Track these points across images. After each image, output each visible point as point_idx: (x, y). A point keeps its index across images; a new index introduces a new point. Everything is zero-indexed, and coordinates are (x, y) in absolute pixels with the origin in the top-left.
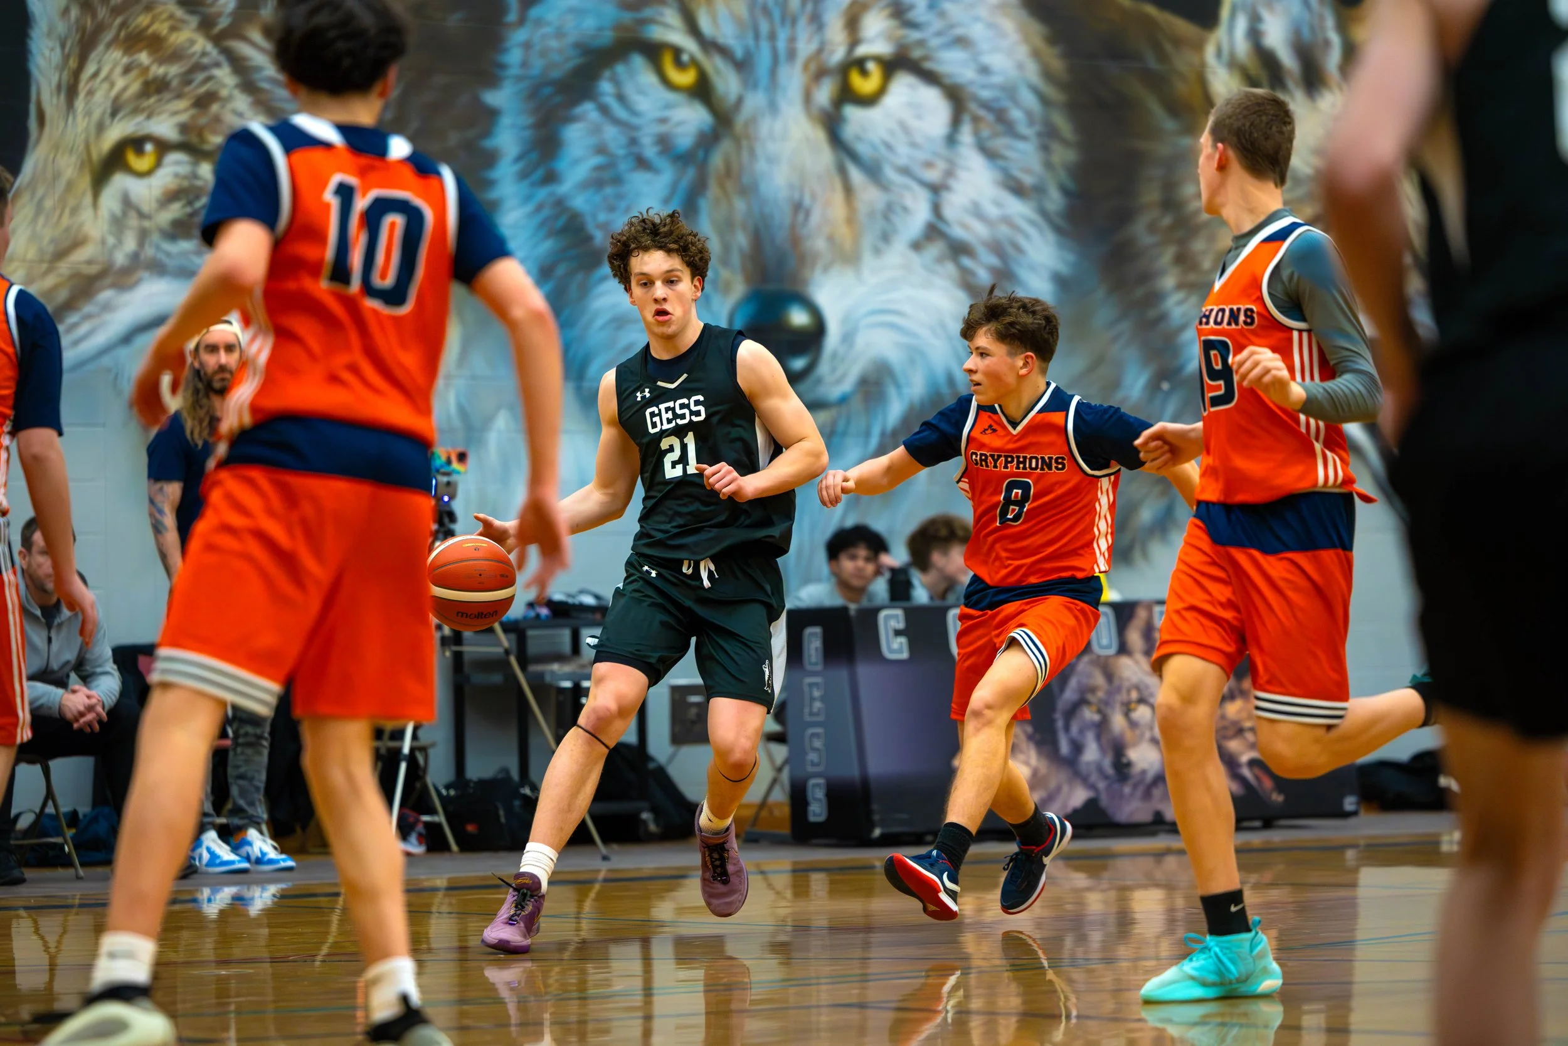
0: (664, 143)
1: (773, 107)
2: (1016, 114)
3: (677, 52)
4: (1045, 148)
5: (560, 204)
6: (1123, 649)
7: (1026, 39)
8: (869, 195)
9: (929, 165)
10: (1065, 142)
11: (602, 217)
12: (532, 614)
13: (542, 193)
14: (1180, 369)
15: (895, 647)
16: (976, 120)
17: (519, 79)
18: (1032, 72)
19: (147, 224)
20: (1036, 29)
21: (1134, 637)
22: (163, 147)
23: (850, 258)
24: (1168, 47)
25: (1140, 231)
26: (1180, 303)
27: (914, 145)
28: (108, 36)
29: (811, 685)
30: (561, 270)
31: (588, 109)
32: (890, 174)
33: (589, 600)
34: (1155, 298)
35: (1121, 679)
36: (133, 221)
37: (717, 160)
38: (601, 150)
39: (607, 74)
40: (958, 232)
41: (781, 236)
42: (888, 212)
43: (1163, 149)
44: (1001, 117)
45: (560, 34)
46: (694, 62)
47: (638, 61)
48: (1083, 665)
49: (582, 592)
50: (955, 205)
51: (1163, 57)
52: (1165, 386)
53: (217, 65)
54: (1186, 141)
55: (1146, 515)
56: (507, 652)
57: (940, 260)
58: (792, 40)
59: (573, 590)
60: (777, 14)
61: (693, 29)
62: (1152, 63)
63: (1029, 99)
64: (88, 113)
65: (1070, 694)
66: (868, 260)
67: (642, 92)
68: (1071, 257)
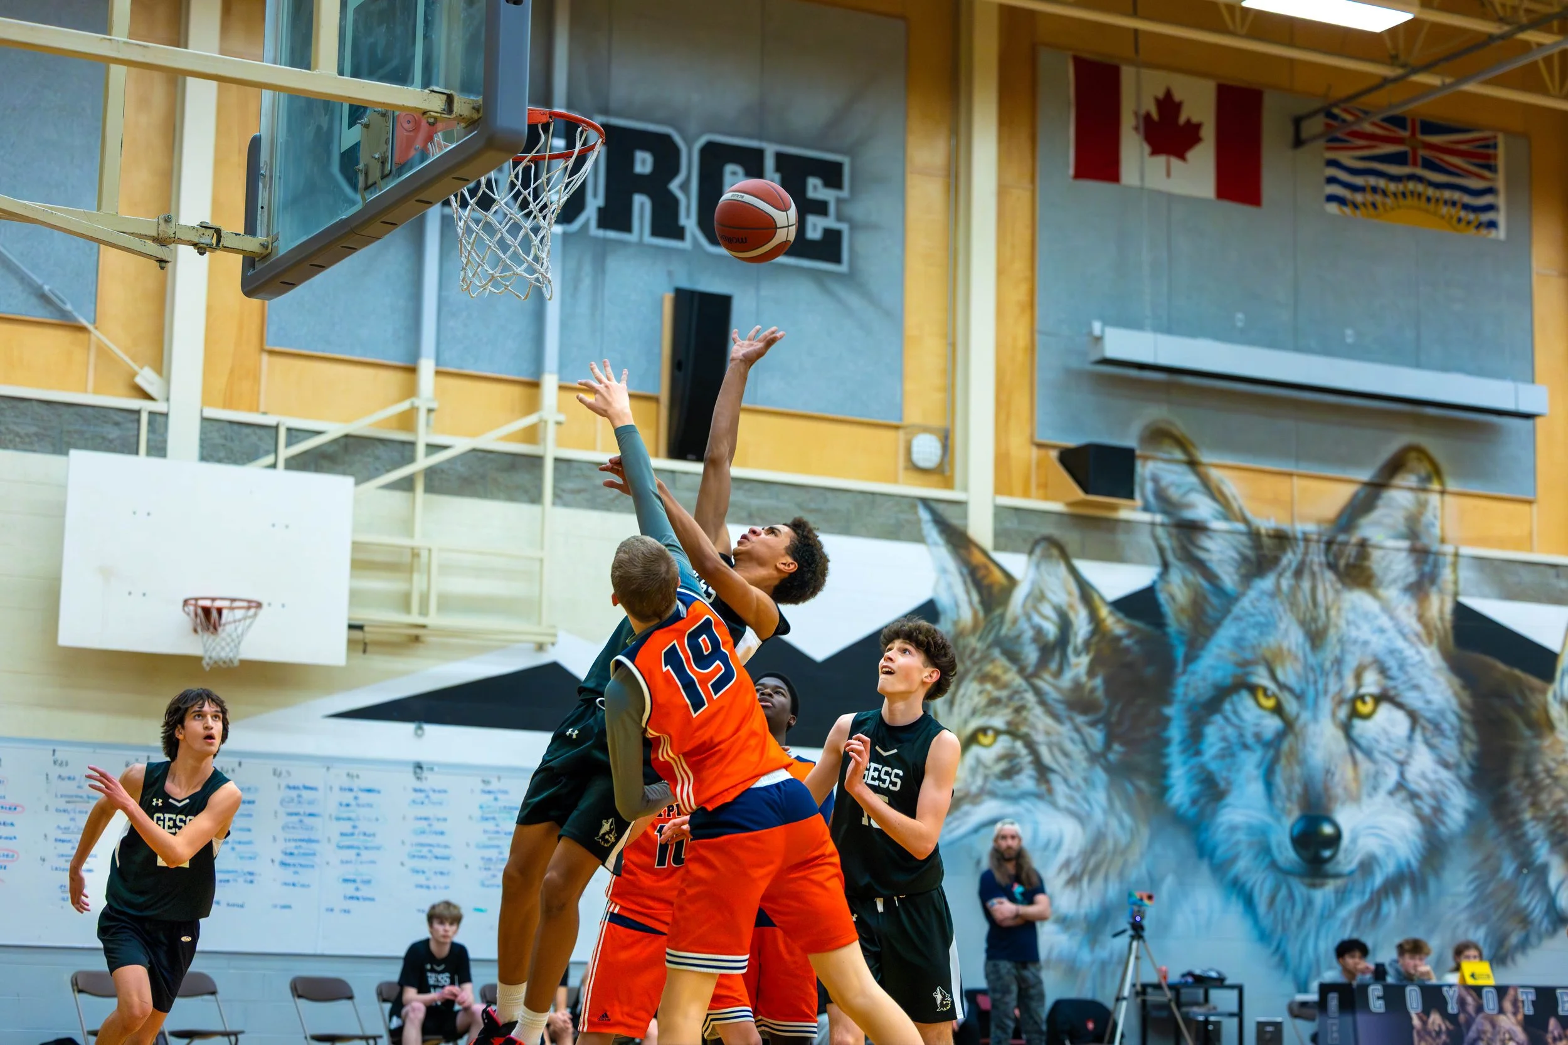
0: (1258, 736)
1: (1315, 719)
2: (1445, 726)
3: (1265, 690)
4: (1461, 744)
5: (1202, 767)
6: (1501, 1011)
7: (1451, 686)
8: (1365, 765)
9: (1398, 751)
10: (1471, 741)
11: (1225, 774)
12: (1183, 980)
13: (1194, 761)
14: (1533, 863)
15: (1377, 1005)
16: (1424, 728)
17: (1182, 702)
18: (1454, 703)
19: (988, 772)
20: (1456, 682)
21: (1508, 1005)
22: (998, 733)
23: (1356, 799)
24: (1528, 693)
25: (1512, 789)
26: (1533, 827)
27: (1390, 740)
28: (971, 675)
29: (1333, 1024)
30: (1203, 801)
31: (1218, 719)
32: (1377, 755)
33: (1214, 974)
34: (1520, 824)
35: (1500, 1027)
36: (981, 770)
37: (1285, 746)
38: (1224, 739)
39: (1228, 700)
40: (1413, 786)
41: (1319, 787)
42: (1377, 775)
43: (1523, 746)
44: (1437, 727)
45: (1204, 679)
46: (1274, 695)
47: (1245, 695)
48: (1479, 1019)
49: (1212, 970)
50: (1412, 773)
51: (1525, 697)
52: (1525, 871)
53: (1026, 691)
54: (1536, 742)
55: (1514, 939)
56: (1170, 1000)
57: (1404, 801)
58: (1326, 685)
59: (1205, 968)
60: (1318, 672)
61: (1273, 677)
62: (1520, 701)
63: (1453, 719)
64: (960, 714)
65: (1472, 1034)
66: (1365, 799)
67: (1247, 709)
68: (1474, 801)
